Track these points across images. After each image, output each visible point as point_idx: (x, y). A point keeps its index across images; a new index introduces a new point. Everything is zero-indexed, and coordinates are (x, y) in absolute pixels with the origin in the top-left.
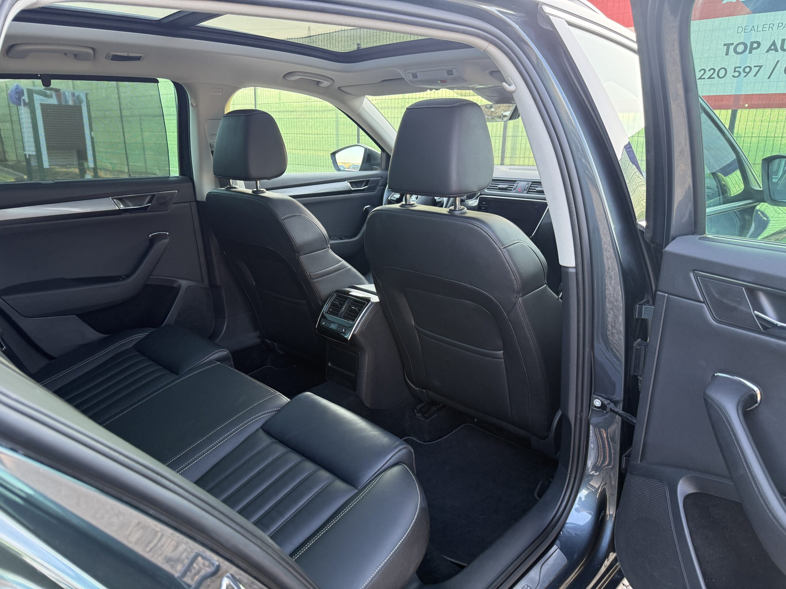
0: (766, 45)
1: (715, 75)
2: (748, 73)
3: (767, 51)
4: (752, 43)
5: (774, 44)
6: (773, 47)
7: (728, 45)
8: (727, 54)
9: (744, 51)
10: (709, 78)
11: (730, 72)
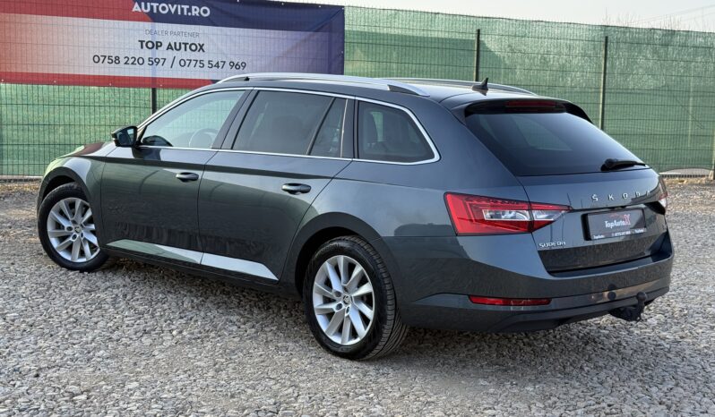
0: (165, 45)
1: (136, 62)
2: (158, 63)
3: (168, 49)
4: (157, 42)
5: (170, 45)
6: (170, 47)
7: (142, 42)
8: (142, 47)
9: (153, 47)
10: (133, 64)
11: (146, 62)
